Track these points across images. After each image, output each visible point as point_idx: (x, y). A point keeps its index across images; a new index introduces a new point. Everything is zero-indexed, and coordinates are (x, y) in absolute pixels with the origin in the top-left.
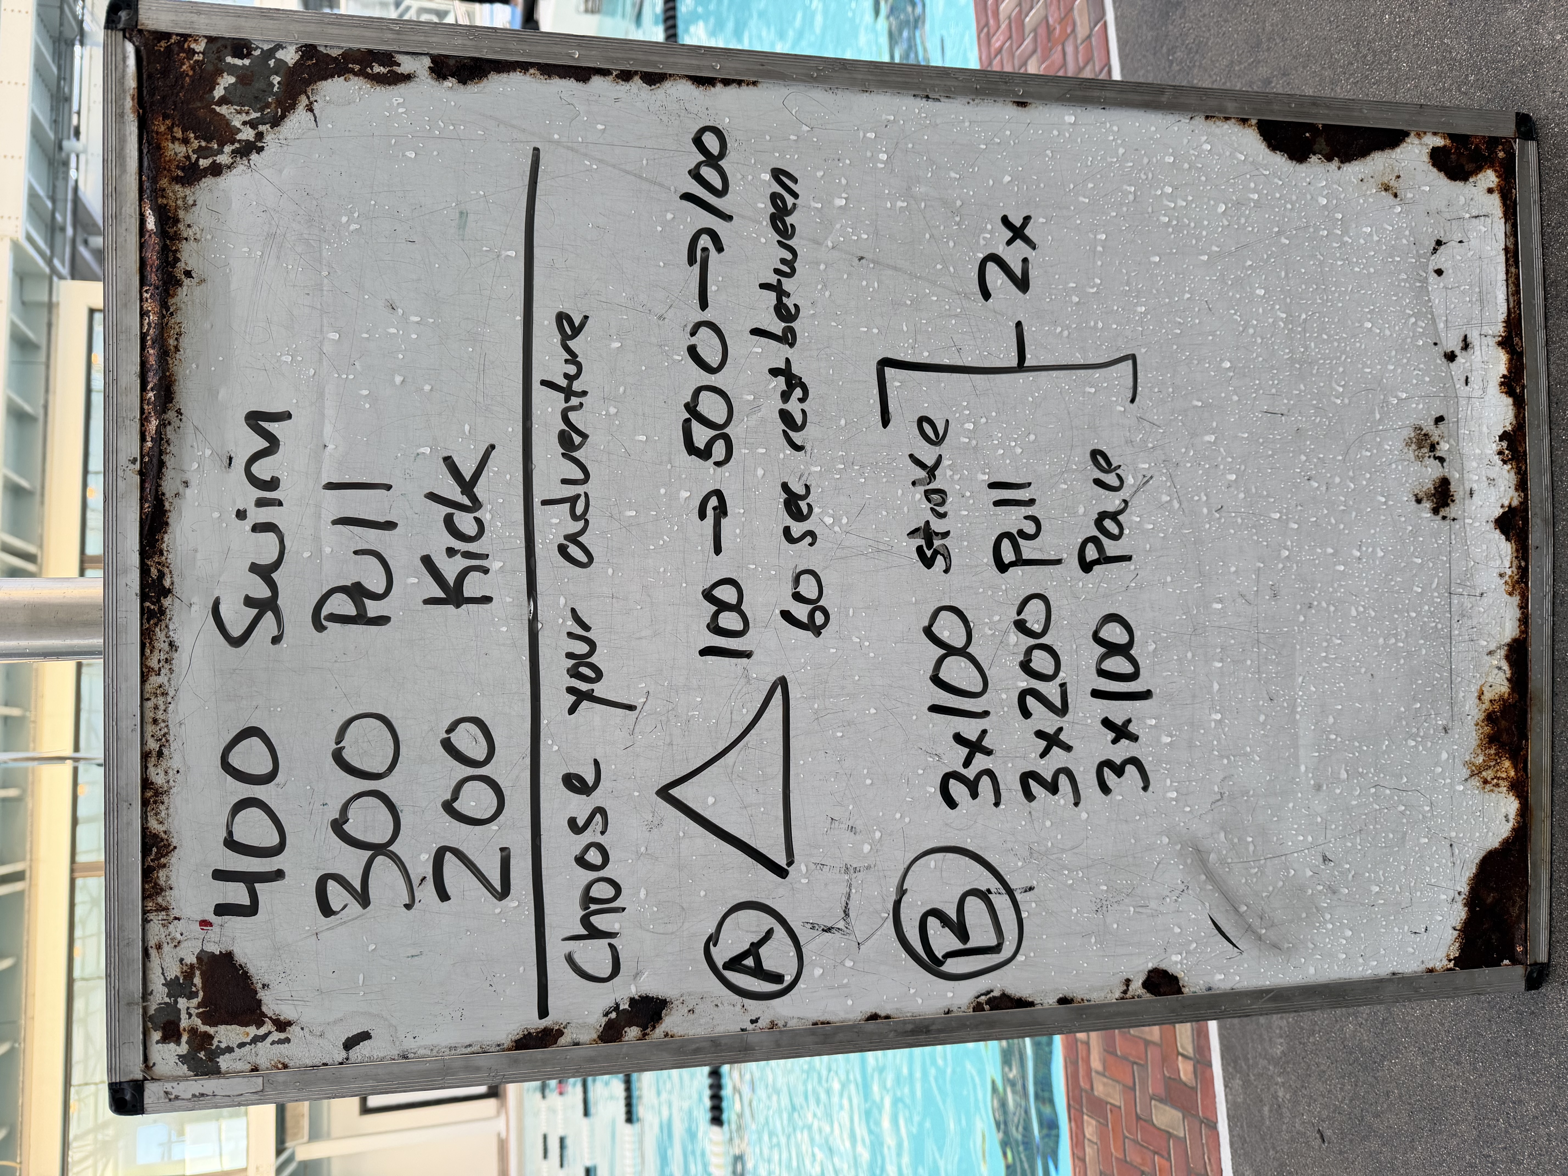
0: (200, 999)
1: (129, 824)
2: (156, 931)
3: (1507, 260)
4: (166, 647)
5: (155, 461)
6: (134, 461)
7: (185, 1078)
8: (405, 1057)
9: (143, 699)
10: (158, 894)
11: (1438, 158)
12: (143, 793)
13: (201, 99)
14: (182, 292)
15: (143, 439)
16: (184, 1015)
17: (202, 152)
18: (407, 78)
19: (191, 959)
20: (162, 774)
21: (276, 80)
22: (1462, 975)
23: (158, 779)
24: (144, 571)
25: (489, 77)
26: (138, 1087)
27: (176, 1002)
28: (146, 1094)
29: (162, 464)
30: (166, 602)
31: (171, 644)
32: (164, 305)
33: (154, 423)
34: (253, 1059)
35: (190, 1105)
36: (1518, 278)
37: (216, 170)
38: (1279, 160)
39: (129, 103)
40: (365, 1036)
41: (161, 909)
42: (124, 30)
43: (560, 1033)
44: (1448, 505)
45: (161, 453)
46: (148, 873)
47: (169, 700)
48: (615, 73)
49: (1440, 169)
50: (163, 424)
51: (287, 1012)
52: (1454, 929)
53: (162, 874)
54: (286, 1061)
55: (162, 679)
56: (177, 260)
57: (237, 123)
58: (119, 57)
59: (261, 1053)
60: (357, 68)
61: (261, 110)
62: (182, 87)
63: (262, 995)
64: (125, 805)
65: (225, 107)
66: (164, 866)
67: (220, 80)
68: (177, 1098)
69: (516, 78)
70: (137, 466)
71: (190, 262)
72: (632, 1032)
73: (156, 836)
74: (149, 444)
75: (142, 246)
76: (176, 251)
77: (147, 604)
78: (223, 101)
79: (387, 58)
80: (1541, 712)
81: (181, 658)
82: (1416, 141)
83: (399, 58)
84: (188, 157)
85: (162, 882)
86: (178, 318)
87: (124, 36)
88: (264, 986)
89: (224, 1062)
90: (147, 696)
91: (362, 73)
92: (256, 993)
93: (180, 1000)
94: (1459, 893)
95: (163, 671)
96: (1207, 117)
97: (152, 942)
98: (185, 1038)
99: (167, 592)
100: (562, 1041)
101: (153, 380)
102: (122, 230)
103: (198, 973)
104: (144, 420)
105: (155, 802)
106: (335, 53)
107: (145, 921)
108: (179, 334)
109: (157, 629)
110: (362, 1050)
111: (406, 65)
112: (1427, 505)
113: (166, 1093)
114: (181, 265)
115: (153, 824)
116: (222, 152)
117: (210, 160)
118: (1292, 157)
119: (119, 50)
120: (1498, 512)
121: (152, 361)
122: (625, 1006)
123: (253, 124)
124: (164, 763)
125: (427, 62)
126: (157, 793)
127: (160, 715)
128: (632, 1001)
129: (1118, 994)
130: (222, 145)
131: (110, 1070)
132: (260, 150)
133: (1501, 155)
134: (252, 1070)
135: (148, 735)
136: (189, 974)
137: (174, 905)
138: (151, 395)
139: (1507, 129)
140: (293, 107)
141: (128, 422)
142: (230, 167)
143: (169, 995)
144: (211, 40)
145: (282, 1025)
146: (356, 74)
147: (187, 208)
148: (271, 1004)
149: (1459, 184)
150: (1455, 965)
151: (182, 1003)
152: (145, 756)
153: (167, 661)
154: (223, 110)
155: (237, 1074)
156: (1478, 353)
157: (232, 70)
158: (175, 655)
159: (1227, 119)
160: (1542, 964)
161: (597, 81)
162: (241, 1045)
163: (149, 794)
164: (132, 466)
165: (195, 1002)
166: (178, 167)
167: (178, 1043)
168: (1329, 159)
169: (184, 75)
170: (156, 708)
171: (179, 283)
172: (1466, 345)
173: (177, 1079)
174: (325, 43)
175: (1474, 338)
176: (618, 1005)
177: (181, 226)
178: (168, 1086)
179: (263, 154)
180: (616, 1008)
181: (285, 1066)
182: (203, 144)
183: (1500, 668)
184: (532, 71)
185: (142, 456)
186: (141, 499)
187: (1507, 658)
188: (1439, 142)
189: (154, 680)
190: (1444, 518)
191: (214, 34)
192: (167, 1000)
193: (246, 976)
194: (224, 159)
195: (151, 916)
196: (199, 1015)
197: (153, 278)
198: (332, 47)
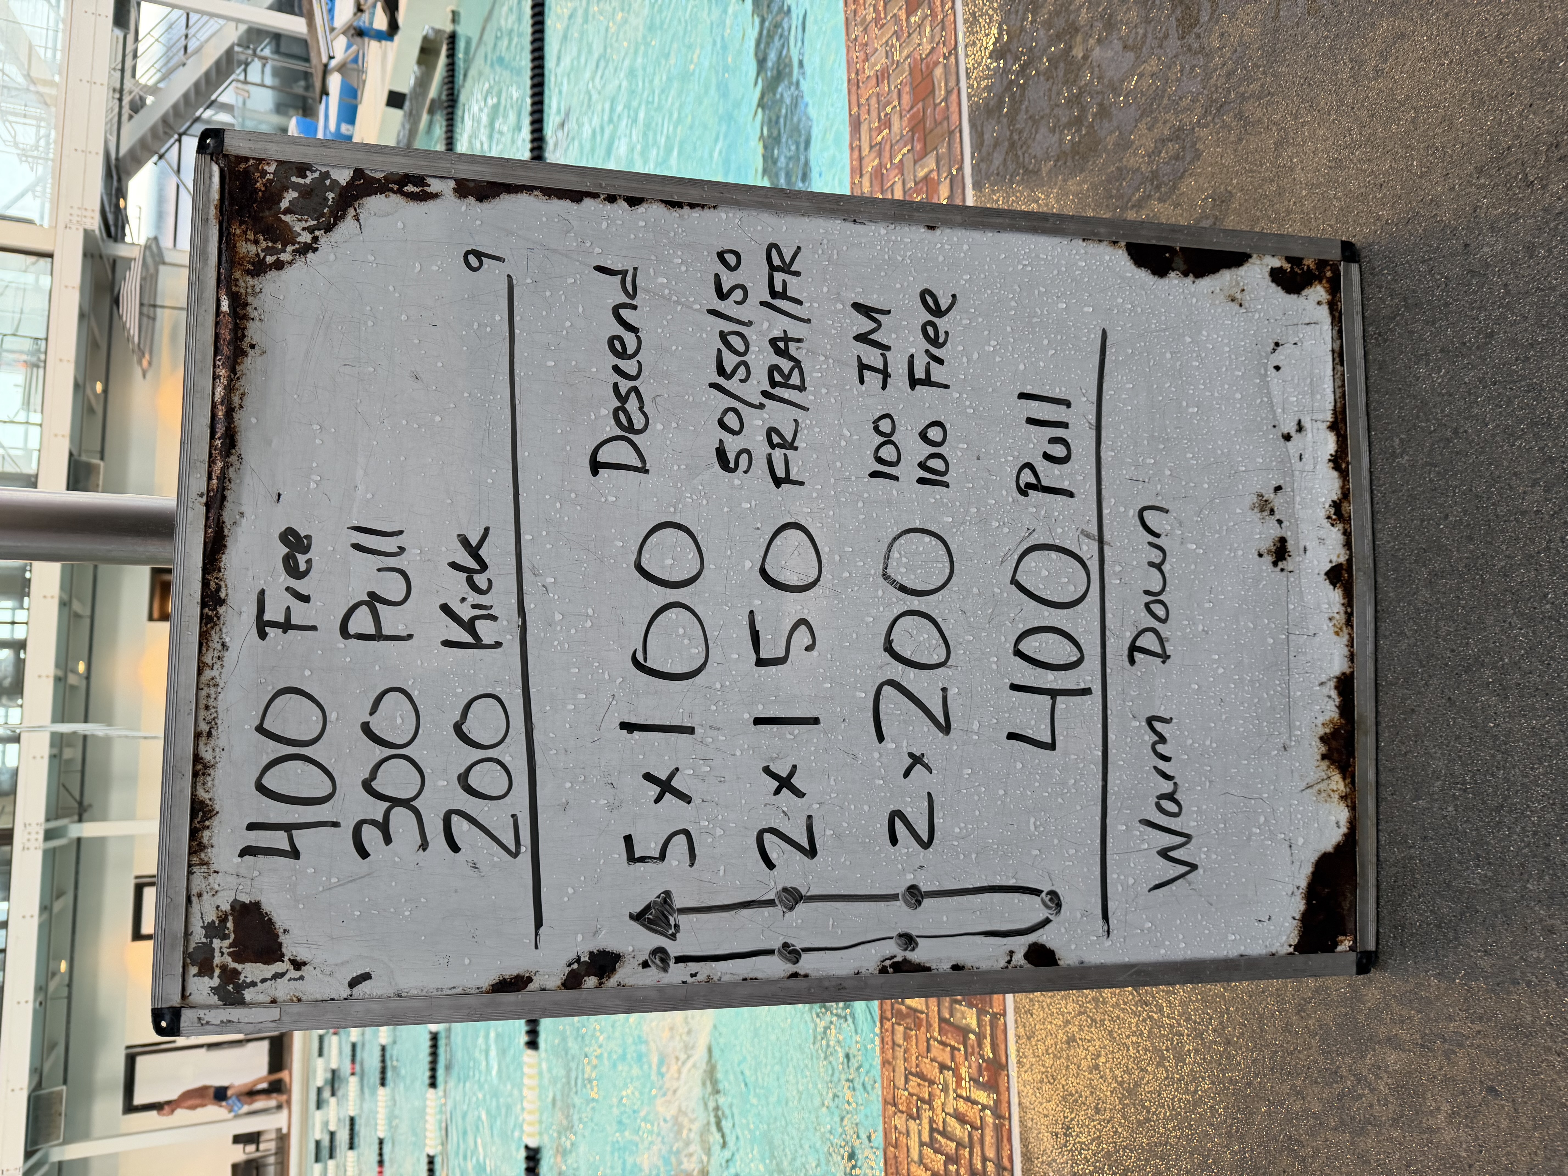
0: (231, 940)
1: (181, 791)
2: (198, 883)
3: (1334, 360)
4: (219, 647)
5: (219, 495)
6: (201, 495)
7: (216, 1007)
8: (400, 996)
9: (198, 689)
10: (202, 850)
11: (1276, 275)
12: (194, 765)
13: (270, 209)
14: (248, 361)
15: (210, 478)
16: (217, 954)
17: (268, 251)
18: (435, 196)
19: (226, 907)
20: (210, 750)
21: (330, 195)
22: (1301, 958)
23: (207, 755)
24: (205, 584)
25: (502, 196)
26: (175, 1014)
27: (211, 942)
28: (183, 1019)
29: (224, 498)
30: (221, 610)
31: (223, 645)
32: (233, 370)
33: (220, 464)
34: (272, 993)
35: (219, 1029)
36: (1343, 375)
37: (279, 265)
38: (1144, 276)
39: (213, 211)
40: (366, 977)
41: (203, 863)
42: (212, 155)
43: (530, 980)
44: (1285, 559)
45: (224, 489)
46: (194, 833)
47: (219, 690)
48: (602, 197)
49: (1278, 284)
50: (227, 466)
51: (302, 954)
52: (1294, 918)
53: (206, 834)
54: (300, 995)
55: (215, 673)
56: (244, 336)
57: (298, 228)
58: (207, 175)
59: (279, 987)
60: (396, 187)
61: (317, 219)
62: (255, 201)
63: (282, 938)
64: (180, 775)
65: (289, 216)
66: (208, 827)
67: (285, 195)
68: (208, 1023)
69: (523, 198)
70: (204, 499)
71: (254, 337)
72: (591, 981)
73: (202, 802)
74: (215, 481)
75: (217, 324)
76: (245, 328)
77: (206, 610)
78: (287, 211)
79: (420, 181)
80: (1366, 734)
81: (230, 657)
82: (1258, 262)
83: (429, 180)
84: (258, 255)
85: (205, 840)
86: (242, 382)
87: (212, 159)
88: (285, 931)
89: (249, 995)
90: (201, 686)
91: (400, 192)
92: (278, 937)
93: (214, 940)
94: (1298, 888)
95: (215, 667)
96: (1084, 240)
97: (194, 891)
98: (217, 972)
99: (222, 602)
100: (531, 986)
101: (220, 430)
102: (202, 311)
103: (230, 918)
104: (211, 462)
105: (204, 774)
106: (379, 175)
107: (190, 873)
108: (243, 394)
109: (213, 632)
110: (364, 988)
111: (435, 186)
112: (1268, 559)
113: (199, 1019)
114: (247, 340)
115: (201, 794)
116: (285, 251)
117: (275, 258)
118: (1154, 273)
119: (207, 170)
120: (1328, 567)
121: (220, 414)
122: (585, 958)
123: (311, 230)
124: (212, 742)
125: (452, 184)
126: (205, 767)
127: (211, 702)
128: (591, 953)
129: (1003, 963)
130: (285, 246)
131: (153, 997)
132: (315, 250)
133: (1329, 274)
134: (272, 1002)
135: (201, 719)
136: (223, 920)
137: (214, 860)
138: (218, 443)
139: (1335, 254)
140: (343, 217)
141: (198, 464)
142: (290, 263)
143: (206, 936)
144: (280, 163)
145: (298, 965)
146: (394, 192)
147: (255, 294)
148: (291, 947)
149: (1294, 297)
150: (1295, 950)
151: (217, 943)
152: (198, 735)
153: (219, 658)
154: (287, 218)
155: (259, 1004)
156: (1310, 435)
157: (296, 187)
158: (226, 654)
159: (1100, 241)
160: (1371, 952)
161: (588, 202)
162: (264, 981)
163: (199, 767)
164: (200, 499)
165: (227, 943)
166: (249, 262)
167: (211, 978)
168: (1186, 275)
169: (256, 190)
170: (208, 696)
171: (244, 354)
172: (1300, 428)
173: (209, 1007)
174: (371, 167)
175: (1307, 423)
176: (579, 957)
177: (249, 308)
178: (201, 1013)
179: (317, 253)
180: (578, 960)
181: (299, 1000)
182: (270, 244)
183: (1330, 697)
184: (536, 193)
185: (208, 491)
186: (206, 526)
187: (1336, 688)
188: (1277, 263)
189: (208, 674)
190: (1282, 570)
191: (283, 159)
192: (204, 940)
193: (270, 922)
194: (285, 257)
195: (195, 869)
196: (229, 954)
197: (226, 350)
198: (376, 171)
